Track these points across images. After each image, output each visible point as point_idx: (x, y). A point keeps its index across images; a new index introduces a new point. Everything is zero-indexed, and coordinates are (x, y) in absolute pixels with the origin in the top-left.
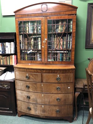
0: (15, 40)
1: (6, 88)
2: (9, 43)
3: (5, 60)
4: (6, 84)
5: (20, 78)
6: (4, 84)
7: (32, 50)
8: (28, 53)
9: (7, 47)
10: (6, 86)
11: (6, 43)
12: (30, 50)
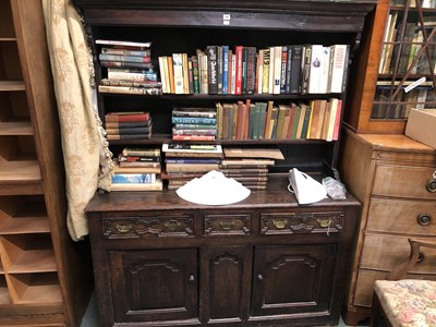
0: (359, 36)
1: (328, 231)
2: (328, 49)
3: (288, 118)
4: (326, 217)
5: (397, 188)
6: (317, 216)
7: (424, 79)
8: (407, 90)
9: (318, 65)
10: (324, 224)
11: (314, 47)
12: (415, 79)
